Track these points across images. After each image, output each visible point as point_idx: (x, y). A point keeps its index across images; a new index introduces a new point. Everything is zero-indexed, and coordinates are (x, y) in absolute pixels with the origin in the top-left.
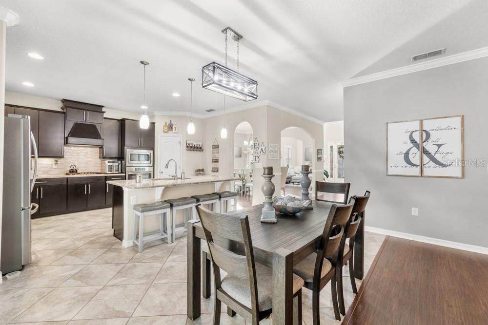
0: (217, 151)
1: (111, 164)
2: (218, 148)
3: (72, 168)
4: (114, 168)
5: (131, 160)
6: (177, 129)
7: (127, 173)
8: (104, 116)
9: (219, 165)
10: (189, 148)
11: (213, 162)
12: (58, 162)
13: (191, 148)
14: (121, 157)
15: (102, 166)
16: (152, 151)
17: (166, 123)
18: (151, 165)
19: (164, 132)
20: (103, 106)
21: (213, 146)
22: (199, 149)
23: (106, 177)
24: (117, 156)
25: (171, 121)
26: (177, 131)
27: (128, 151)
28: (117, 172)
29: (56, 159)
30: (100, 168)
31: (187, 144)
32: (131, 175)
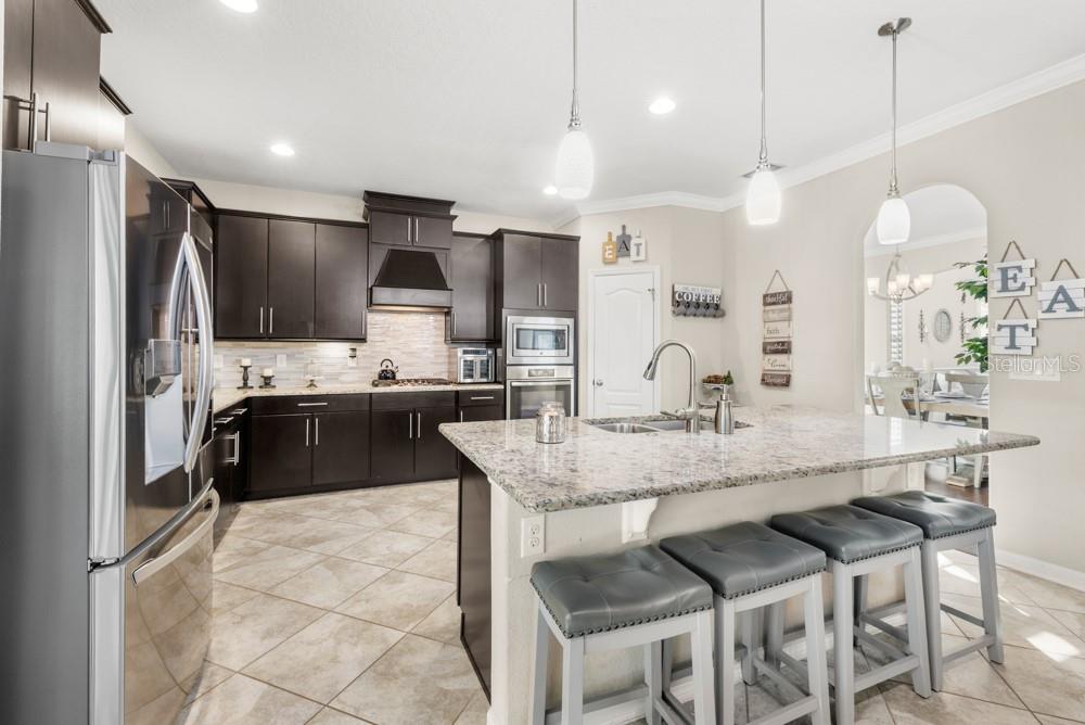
0: (786, 314)
1: (469, 357)
2: (789, 300)
3: (384, 368)
4: (477, 370)
5: (518, 347)
6: (642, 248)
7: (508, 383)
8: (454, 229)
9: (794, 363)
10: (682, 308)
11: (765, 351)
12: (358, 353)
13: (687, 307)
14: (494, 339)
15: (450, 363)
16: (570, 322)
17: (610, 234)
18: (570, 360)
19: (607, 262)
20: (451, 204)
21: (765, 296)
22: (711, 309)
23: (457, 392)
24: (484, 336)
25: (624, 227)
26: (642, 257)
27: (511, 321)
28: (485, 380)
29: (354, 345)
30: (445, 368)
31: (674, 293)
32: (519, 388)
